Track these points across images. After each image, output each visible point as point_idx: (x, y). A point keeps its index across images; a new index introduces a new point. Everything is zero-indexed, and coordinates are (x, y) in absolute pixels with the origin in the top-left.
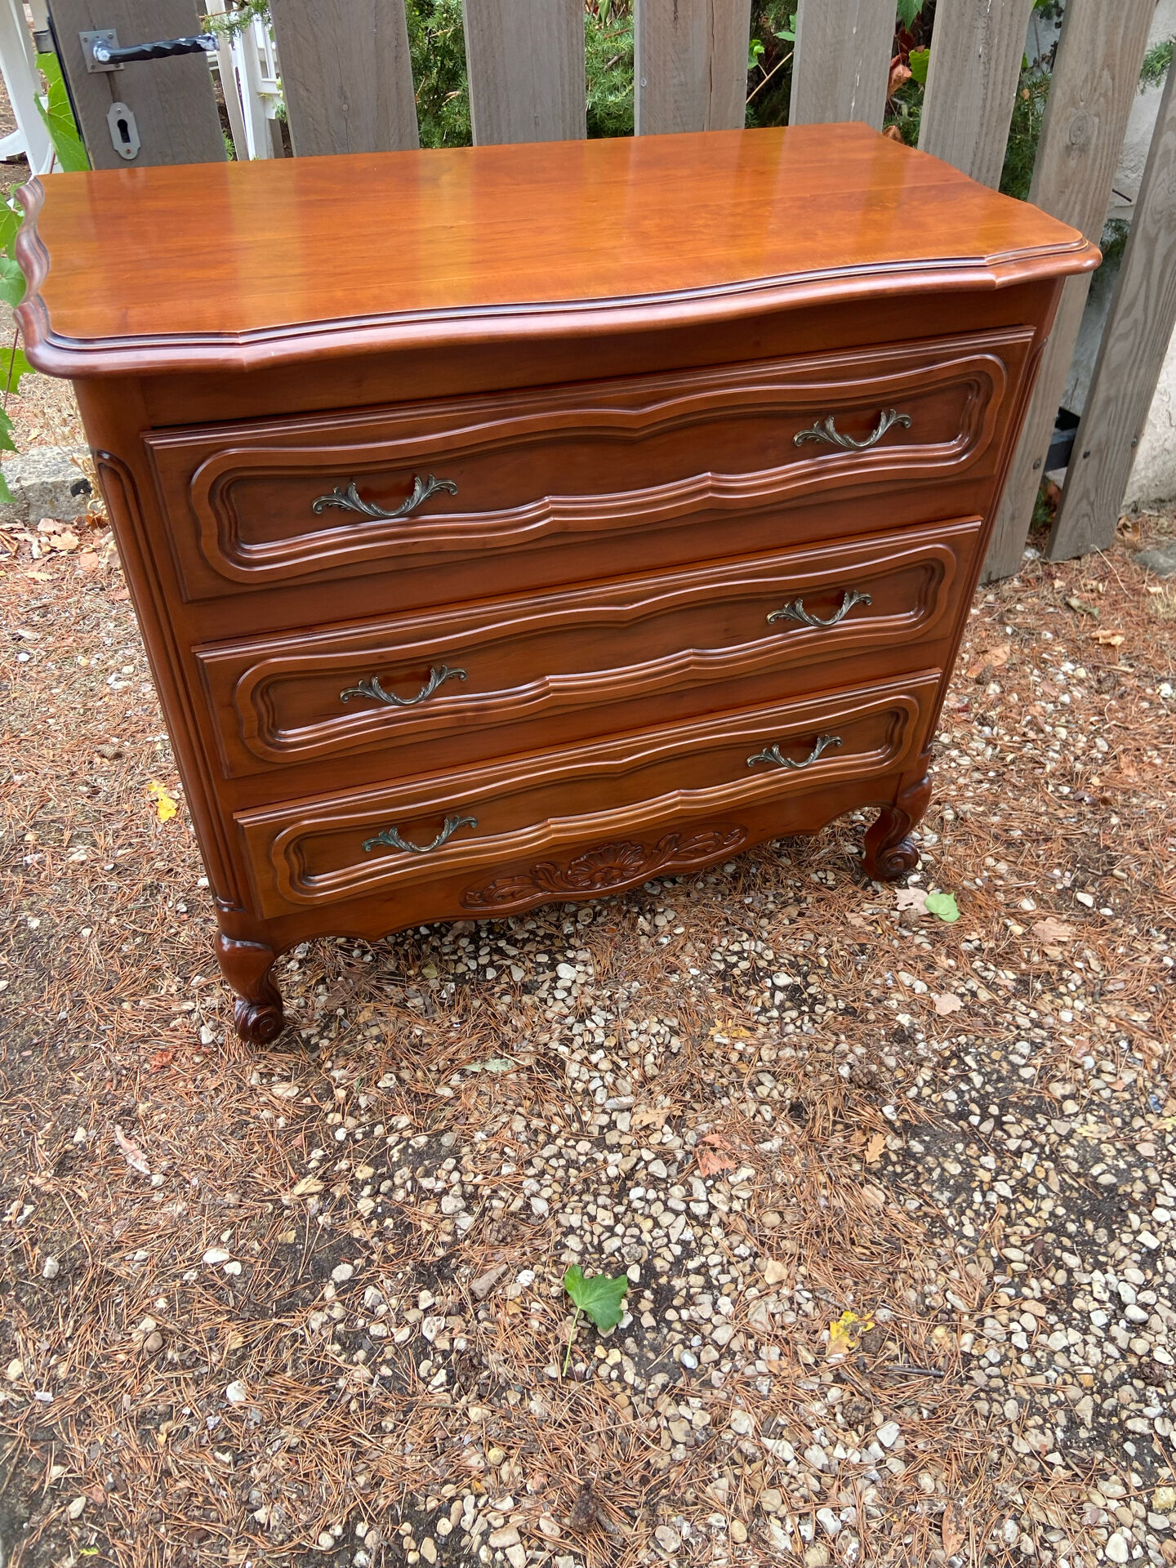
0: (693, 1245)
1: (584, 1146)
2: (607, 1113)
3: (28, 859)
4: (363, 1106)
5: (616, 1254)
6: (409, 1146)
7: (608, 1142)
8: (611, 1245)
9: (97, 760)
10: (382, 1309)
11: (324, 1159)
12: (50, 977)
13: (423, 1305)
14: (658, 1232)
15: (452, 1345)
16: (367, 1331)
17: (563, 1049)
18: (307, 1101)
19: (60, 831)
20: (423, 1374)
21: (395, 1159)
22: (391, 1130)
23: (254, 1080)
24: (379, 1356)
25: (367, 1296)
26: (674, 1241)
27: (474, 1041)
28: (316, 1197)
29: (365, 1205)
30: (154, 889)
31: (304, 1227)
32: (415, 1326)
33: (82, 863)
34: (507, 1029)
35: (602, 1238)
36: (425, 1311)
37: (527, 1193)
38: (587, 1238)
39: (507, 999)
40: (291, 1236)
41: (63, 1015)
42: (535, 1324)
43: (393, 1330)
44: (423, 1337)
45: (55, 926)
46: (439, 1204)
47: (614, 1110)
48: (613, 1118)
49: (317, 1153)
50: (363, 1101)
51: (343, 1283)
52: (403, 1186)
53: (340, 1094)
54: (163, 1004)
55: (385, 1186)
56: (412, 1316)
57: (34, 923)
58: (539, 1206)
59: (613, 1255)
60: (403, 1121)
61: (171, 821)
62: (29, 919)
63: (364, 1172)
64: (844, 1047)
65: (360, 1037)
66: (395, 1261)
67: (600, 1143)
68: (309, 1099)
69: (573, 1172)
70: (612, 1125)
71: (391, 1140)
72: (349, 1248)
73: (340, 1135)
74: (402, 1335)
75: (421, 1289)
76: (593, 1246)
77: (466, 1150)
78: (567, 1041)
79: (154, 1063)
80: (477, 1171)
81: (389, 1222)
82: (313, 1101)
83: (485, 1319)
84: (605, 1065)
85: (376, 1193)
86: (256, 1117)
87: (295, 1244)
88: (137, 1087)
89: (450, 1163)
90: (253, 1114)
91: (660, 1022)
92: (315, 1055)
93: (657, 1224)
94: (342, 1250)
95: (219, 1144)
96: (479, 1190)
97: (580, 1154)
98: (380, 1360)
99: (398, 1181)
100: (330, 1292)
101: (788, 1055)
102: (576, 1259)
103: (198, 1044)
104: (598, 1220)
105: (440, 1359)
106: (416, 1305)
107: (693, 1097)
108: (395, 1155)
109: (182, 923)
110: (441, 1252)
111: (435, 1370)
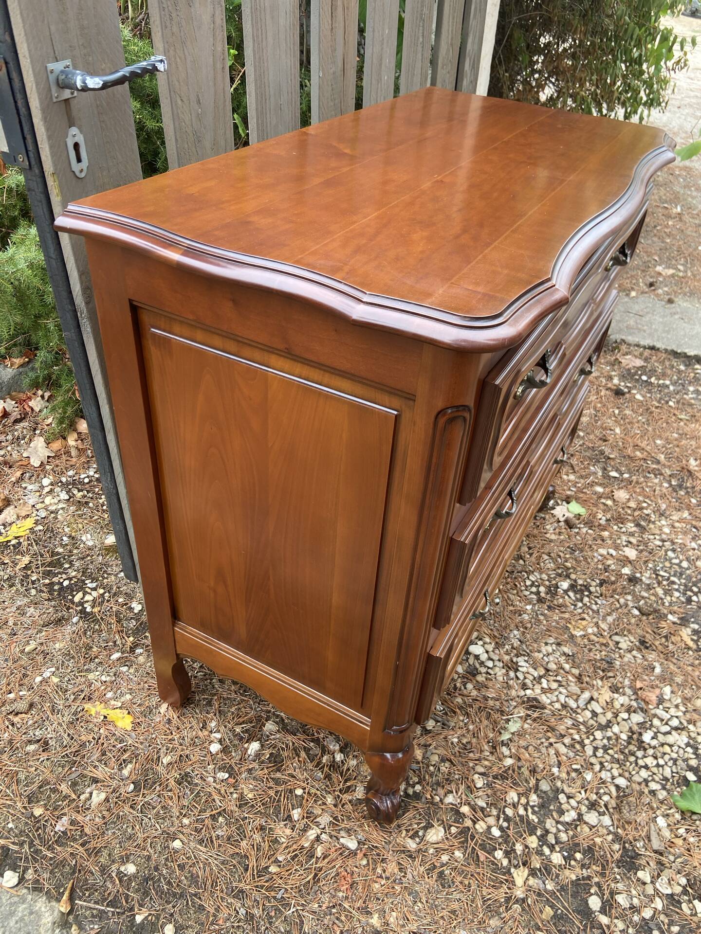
0: (691, 742)
1: (598, 734)
2: (584, 709)
3: (59, 828)
4: (485, 806)
5: (674, 774)
6: (532, 807)
7: (604, 724)
8: (667, 772)
9: (16, 720)
10: (636, 901)
11: (507, 854)
12: (195, 895)
13: (648, 879)
14: (675, 748)
15: (680, 885)
16: (644, 919)
17: (528, 692)
18: (453, 830)
19: (54, 790)
20: (689, 912)
21: (536, 820)
22: (515, 806)
23: (412, 845)
24: (664, 925)
25: (622, 903)
26: (684, 747)
27: (486, 722)
28: (530, 877)
29: (557, 858)
30: (185, 779)
31: (548, 899)
32: (658, 894)
33: (107, 800)
34: (491, 703)
35: (661, 772)
36: (652, 882)
37: (609, 780)
38: (657, 779)
39: (470, 686)
40: (548, 911)
41: (242, 911)
42: (692, 840)
43: (653, 905)
44: (667, 895)
45: (149, 858)
46: (586, 823)
47: (586, 704)
48: (590, 709)
49: (499, 854)
50: (481, 803)
51: (601, 908)
52: (559, 831)
53: (465, 809)
54: (295, 847)
55: (551, 839)
56: (650, 890)
57: (131, 869)
58: (622, 782)
59: (673, 777)
60: (512, 796)
61: (136, 725)
62: (122, 869)
63: (533, 842)
64: (622, 601)
65: (432, 768)
66: (607, 872)
67: (603, 728)
68: (452, 828)
69: (610, 751)
70: (595, 714)
71: (521, 811)
72: (581, 887)
73: (496, 832)
74: (659, 904)
75: (636, 874)
76: (662, 780)
77: (559, 784)
78: (524, 687)
79: (344, 888)
80: (578, 790)
81: (578, 856)
82: (457, 827)
83: (676, 859)
84: (554, 685)
85: (552, 848)
86: (443, 865)
87: (556, 913)
88: (354, 912)
89: (562, 798)
90: (438, 865)
91: (546, 644)
92: (423, 800)
93: (671, 746)
94: (578, 892)
95: (448, 899)
96: (590, 799)
97: (602, 740)
98: (666, 927)
99: (554, 830)
100: (604, 920)
101: (611, 620)
102: (664, 793)
103: (353, 853)
104: (650, 765)
105: (686, 898)
106: (644, 884)
107: (603, 671)
108: (534, 818)
109: (235, 786)
110: (616, 847)
111: (691, 905)
